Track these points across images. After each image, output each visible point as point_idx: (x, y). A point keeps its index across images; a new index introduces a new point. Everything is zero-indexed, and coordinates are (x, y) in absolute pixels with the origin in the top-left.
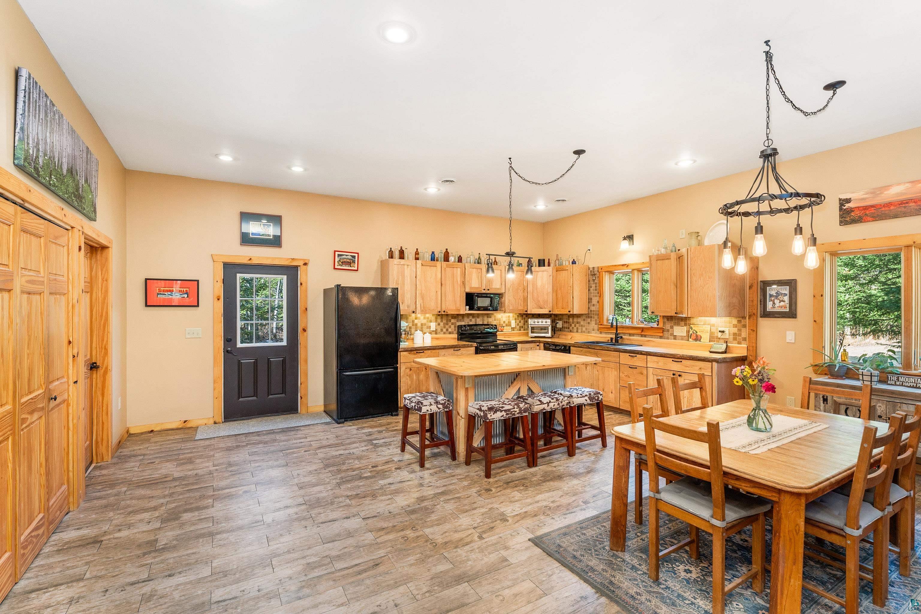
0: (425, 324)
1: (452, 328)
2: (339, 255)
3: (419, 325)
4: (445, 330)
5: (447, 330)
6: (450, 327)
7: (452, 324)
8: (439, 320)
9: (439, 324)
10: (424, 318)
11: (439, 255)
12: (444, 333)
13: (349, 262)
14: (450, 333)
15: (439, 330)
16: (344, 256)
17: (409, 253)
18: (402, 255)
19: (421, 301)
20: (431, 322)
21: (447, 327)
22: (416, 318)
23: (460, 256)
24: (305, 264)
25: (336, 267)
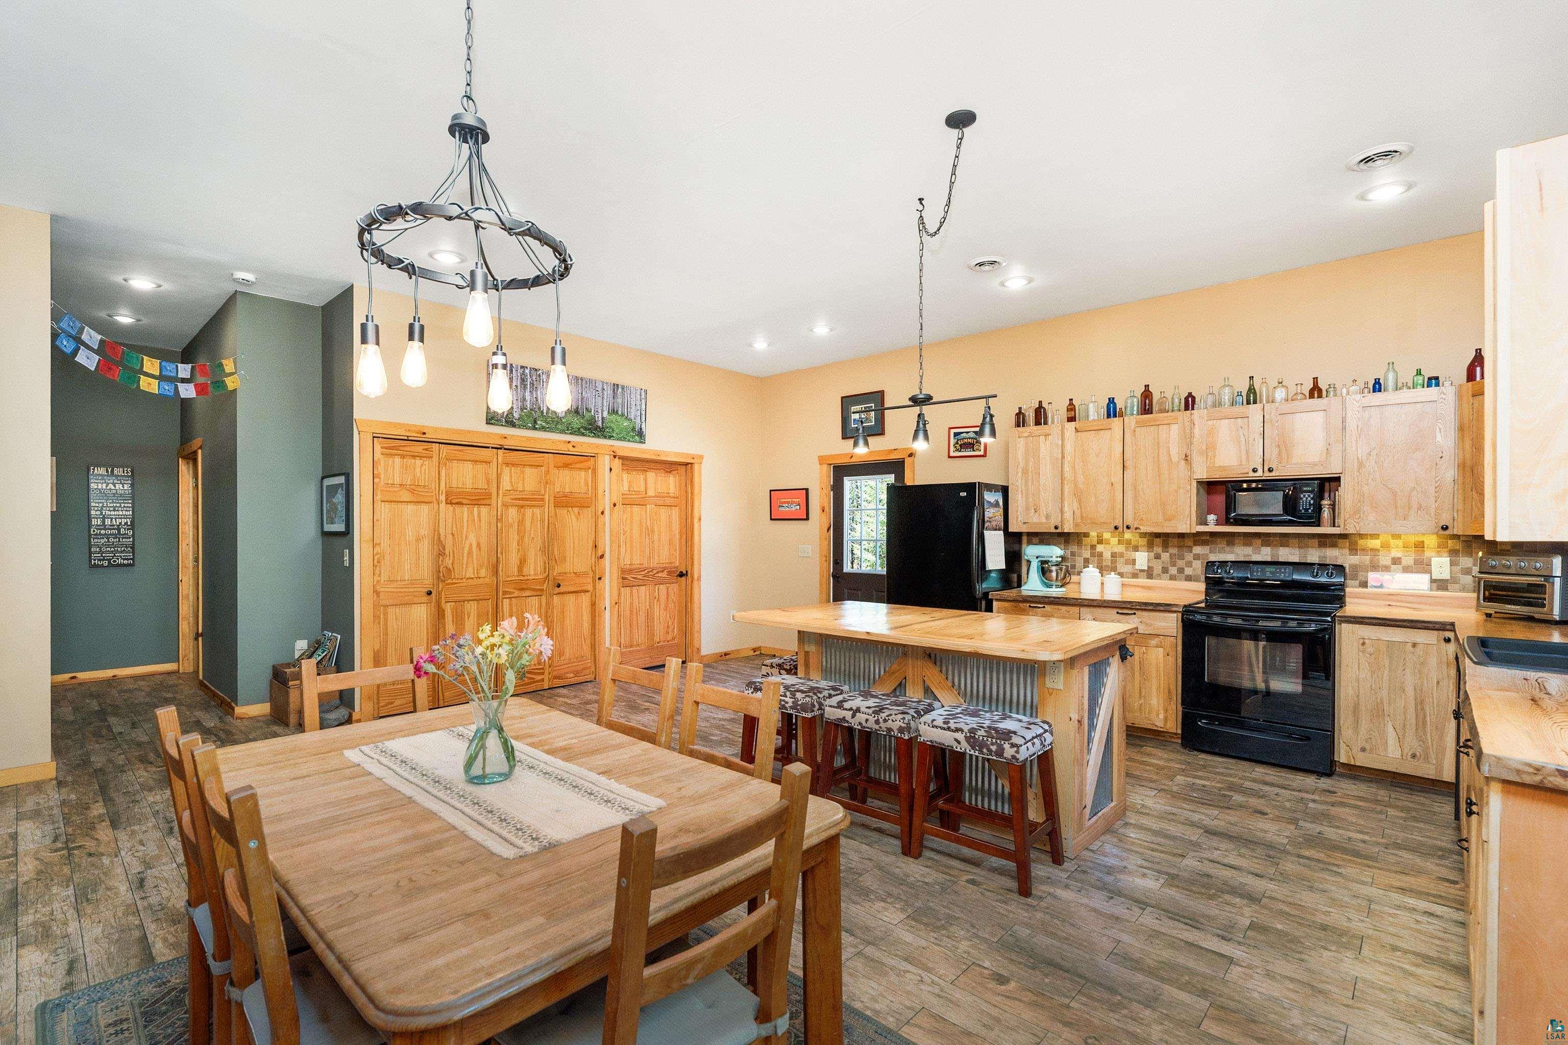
0: (1122, 555)
1: (1198, 567)
2: (956, 434)
3: (1107, 555)
4: (1173, 571)
5: (1181, 571)
6: (1189, 564)
7: (1197, 557)
8: (1158, 549)
9: (1158, 557)
10: (1120, 542)
11: (1128, 399)
12: (1172, 578)
13: (970, 444)
14: (1189, 578)
15: (1158, 569)
16: (964, 435)
17: (1057, 411)
18: (1040, 415)
19: (1076, 505)
20: (1136, 549)
21: (1181, 563)
22: (1100, 542)
23: (1190, 394)
24: (911, 455)
25: (952, 454)
